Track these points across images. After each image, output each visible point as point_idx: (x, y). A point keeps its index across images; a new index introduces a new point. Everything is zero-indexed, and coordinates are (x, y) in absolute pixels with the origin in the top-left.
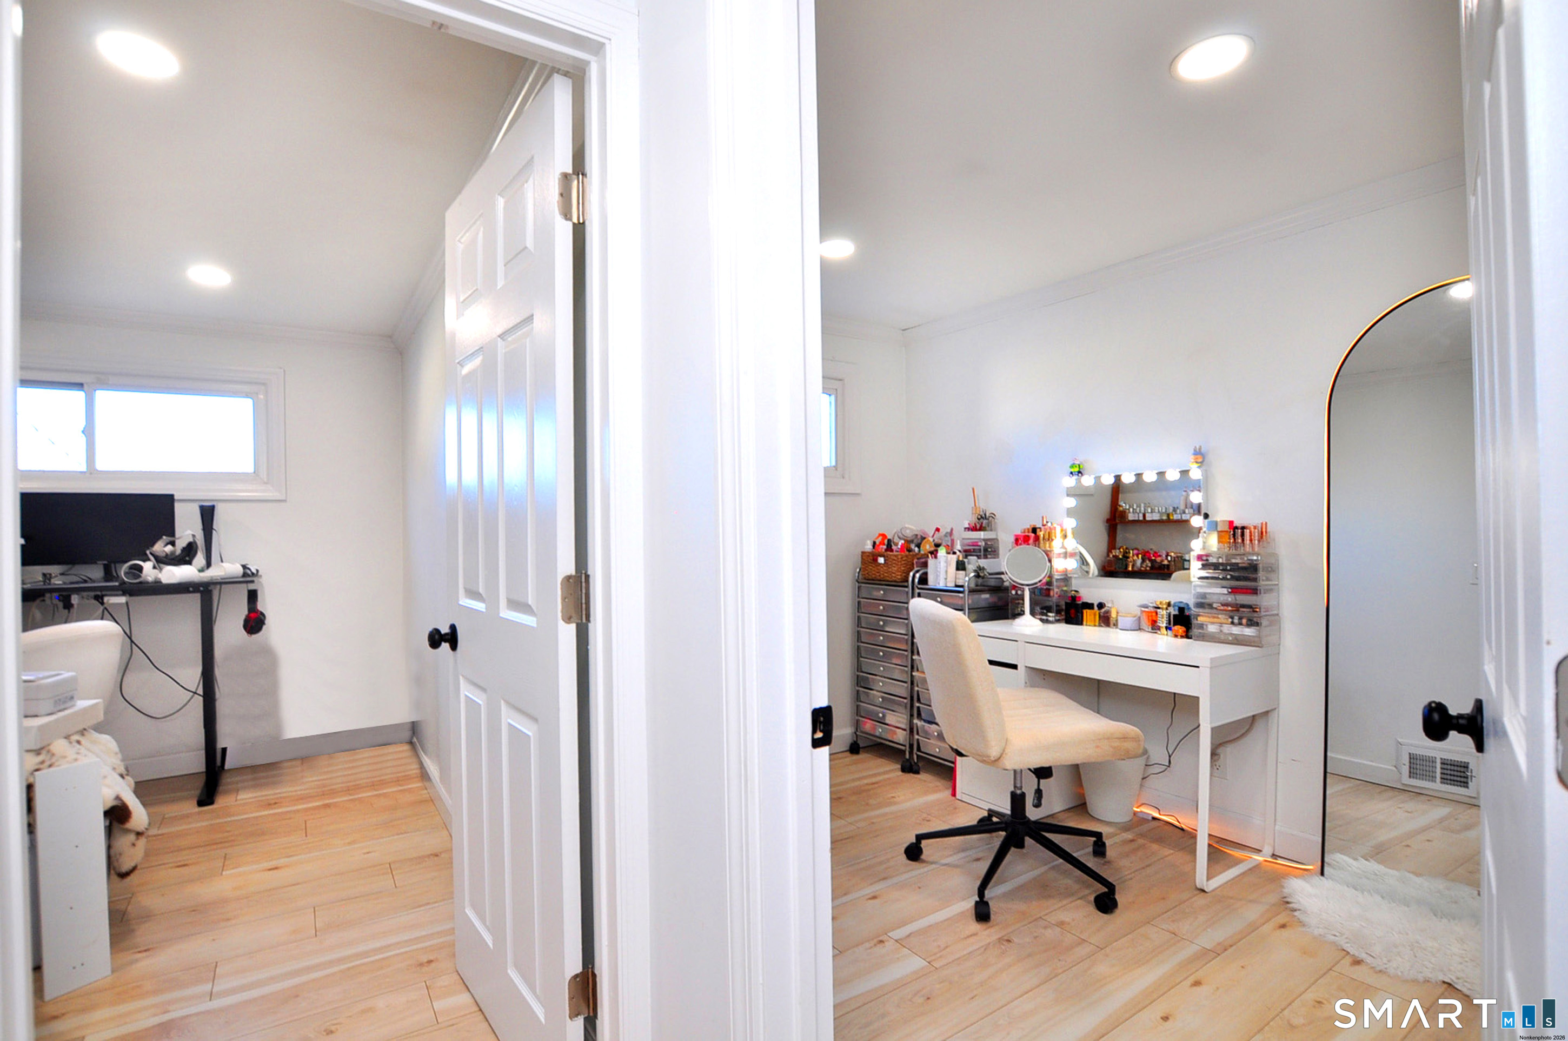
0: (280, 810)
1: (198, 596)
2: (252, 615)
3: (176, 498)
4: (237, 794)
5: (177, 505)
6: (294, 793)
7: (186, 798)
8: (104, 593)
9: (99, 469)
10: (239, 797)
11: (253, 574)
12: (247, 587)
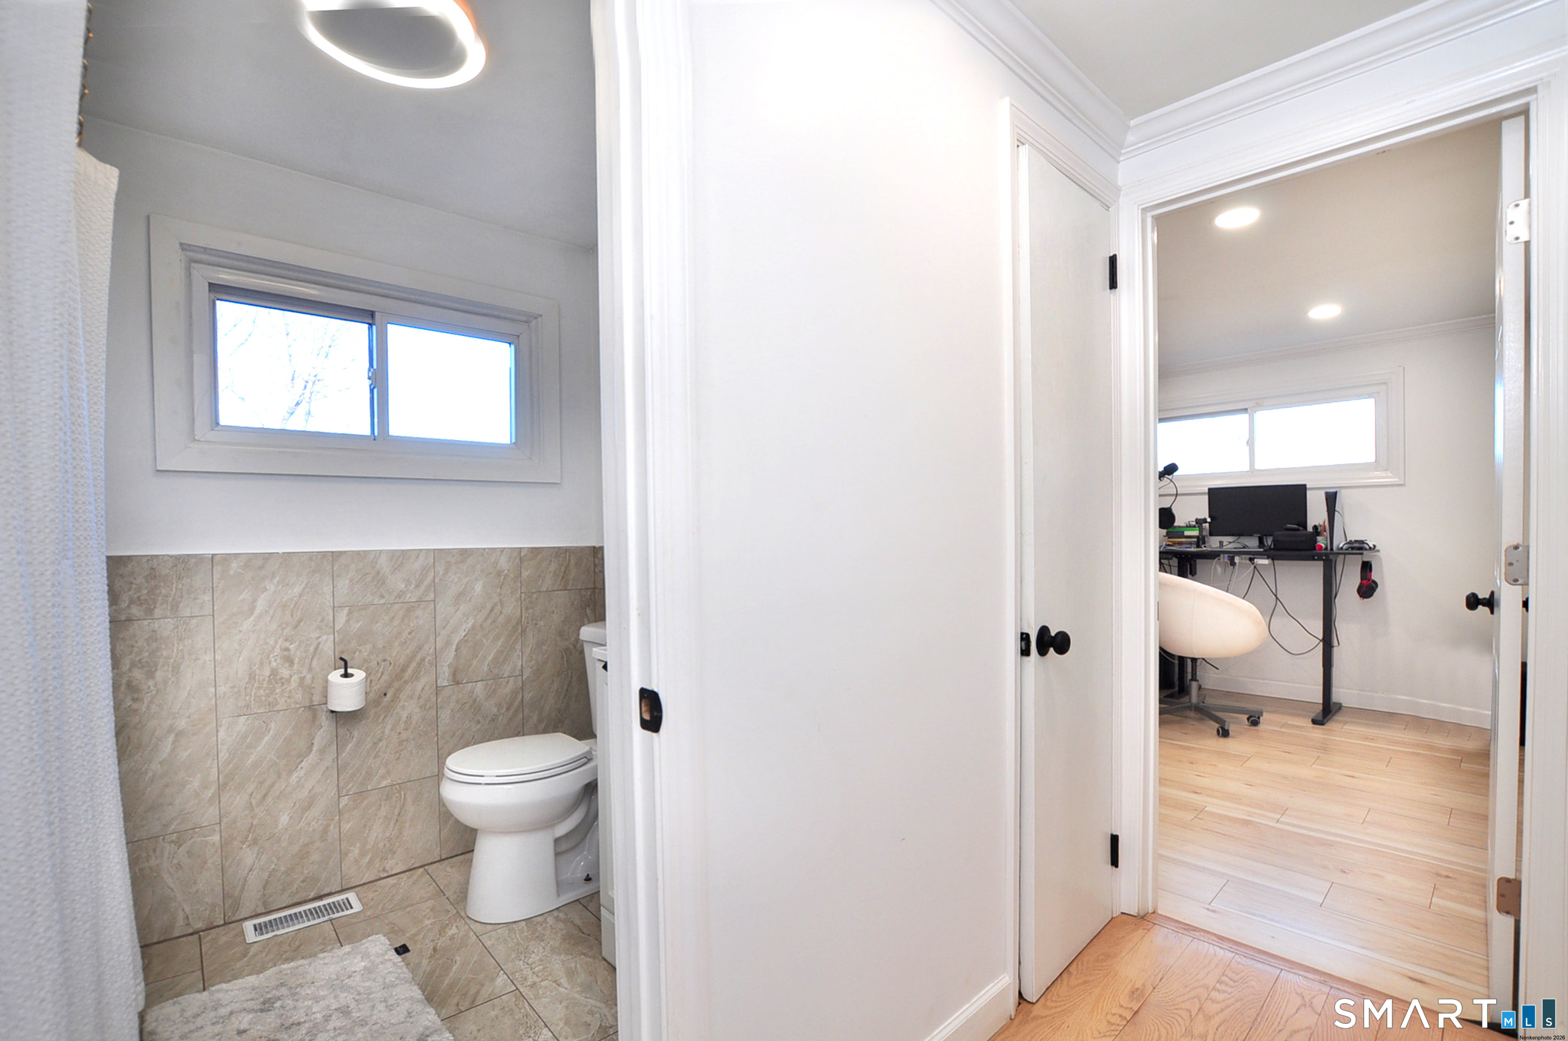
0: (1373, 744)
1: (1322, 563)
2: (1364, 582)
3: (1308, 487)
4: (1344, 725)
5: (1308, 493)
6: (1391, 737)
7: (1304, 716)
8: (1255, 556)
9: (1257, 469)
10: (1345, 727)
11: (1370, 548)
12: (1362, 558)
